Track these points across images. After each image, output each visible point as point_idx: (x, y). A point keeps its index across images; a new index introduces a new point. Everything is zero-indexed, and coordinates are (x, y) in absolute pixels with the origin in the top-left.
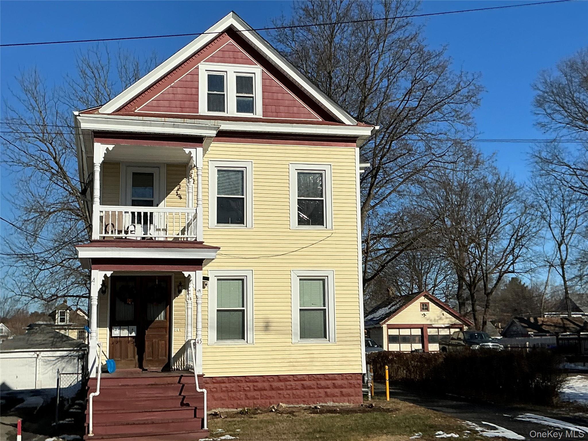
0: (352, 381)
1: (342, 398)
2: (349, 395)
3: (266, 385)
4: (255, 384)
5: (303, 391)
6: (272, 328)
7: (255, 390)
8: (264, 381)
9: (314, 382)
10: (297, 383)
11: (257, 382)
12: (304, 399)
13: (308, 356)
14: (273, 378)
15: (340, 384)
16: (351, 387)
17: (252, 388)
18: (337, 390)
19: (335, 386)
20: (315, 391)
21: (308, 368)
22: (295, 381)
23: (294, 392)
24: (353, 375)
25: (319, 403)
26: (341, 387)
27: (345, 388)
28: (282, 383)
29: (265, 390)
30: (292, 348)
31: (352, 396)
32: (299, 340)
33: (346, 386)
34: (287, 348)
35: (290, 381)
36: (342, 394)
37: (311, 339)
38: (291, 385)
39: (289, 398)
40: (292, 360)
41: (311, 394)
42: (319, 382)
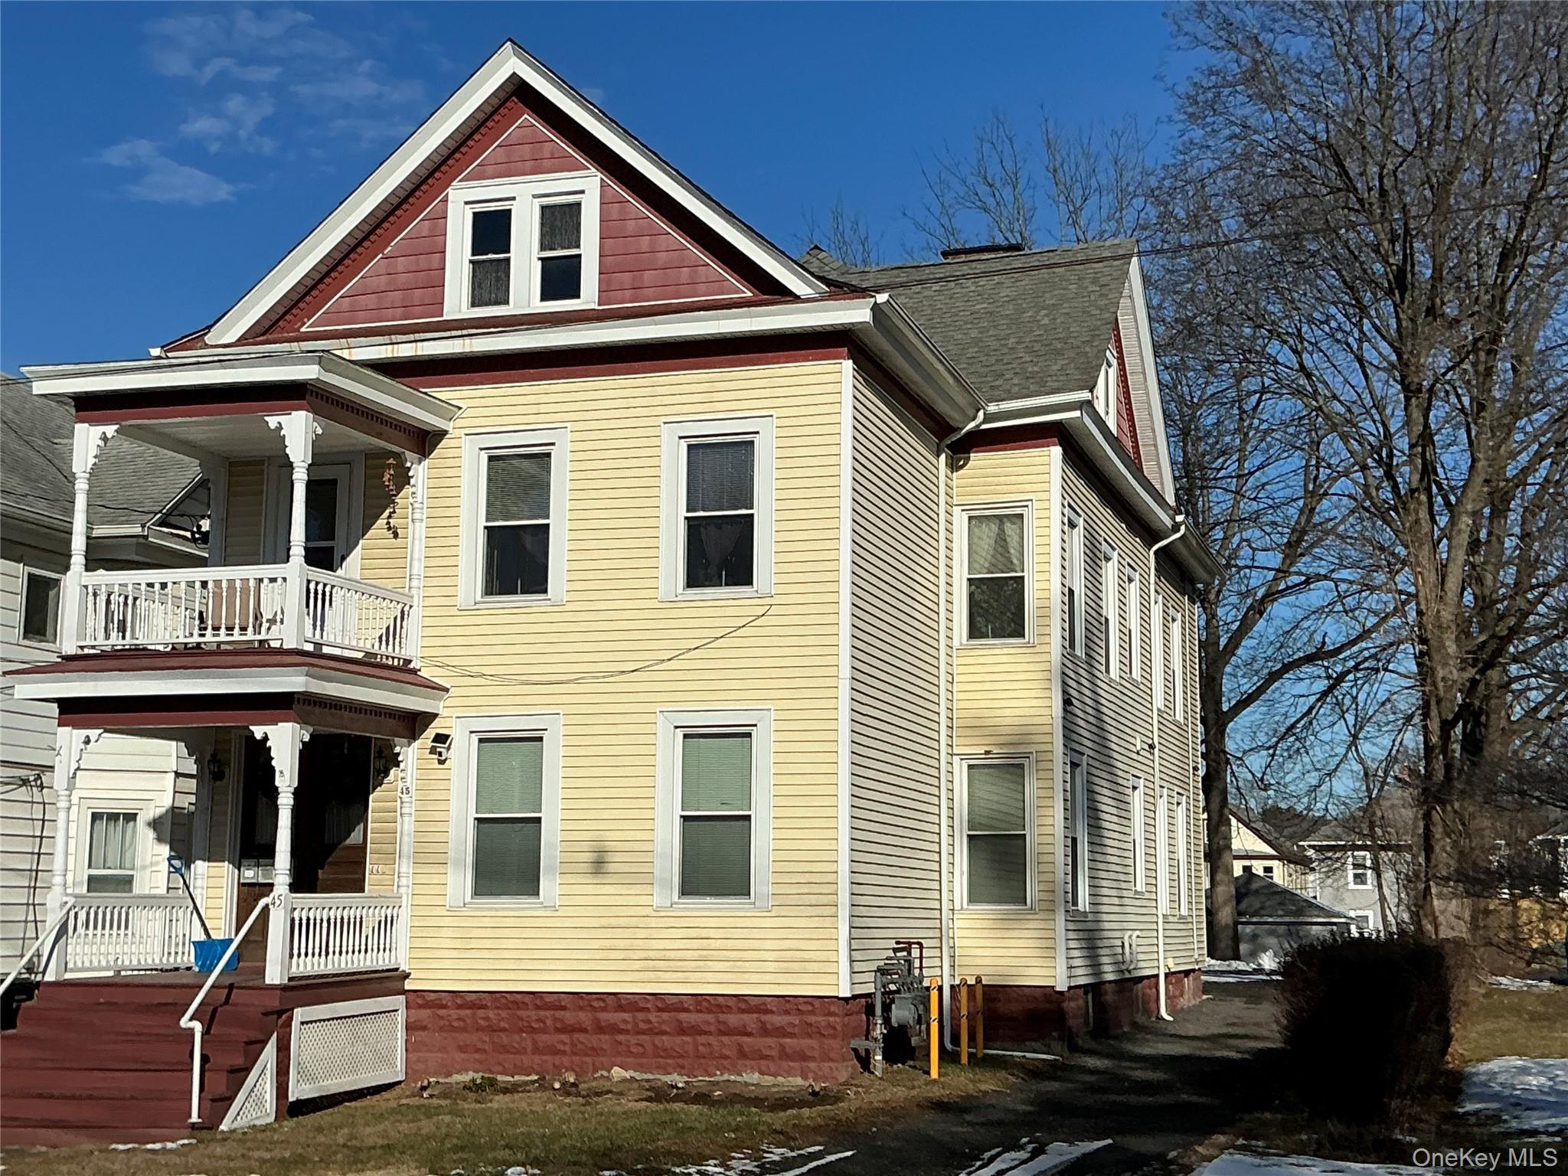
0: (812, 1019)
1: (785, 1064)
2: (802, 1057)
3: (584, 1018)
4: (559, 1014)
5: (678, 1040)
6: (611, 867)
7: (558, 1030)
8: (581, 1008)
9: (710, 1017)
10: (665, 1016)
11: (563, 1008)
12: (680, 1061)
13: (695, 944)
14: (604, 1001)
15: (779, 1025)
16: (810, 1036)
17: (549, 1022)
18: (770, 1041)
19: (765, 1031)
20: (711, 1039)
21: (693, 977)
22: (661, 1010)
23: (657, 1040)
24: (817, 1003)
25: (722, 1074)
26: (781, 1032)
27: (792, 1035)
28: (626, 1016)
29: (585, 1031)
30: (653, 922)
31: (813, 1059)
32: (675, 898)
33: (796, 1030)
34: (642, 922)
35: (647, 1010)
36: (784, 1055)
37: (708, 900)
38: (649, 1022)
39: (643, 1055)
40: (652, 954)
41: (701, 1048)
42: (722, 1017)
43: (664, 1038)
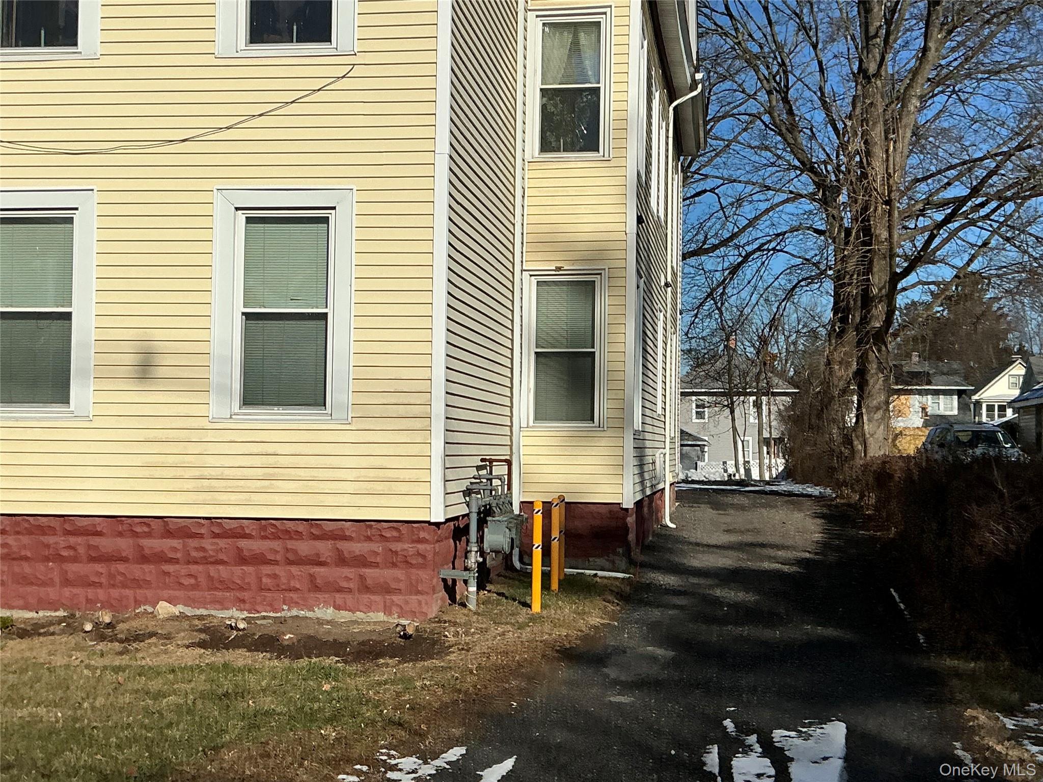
0: (397, 546)
1: (366, 597)
2: (386, 589)
3: (124, 545)
4: (95, 541)
5: (238, 570)
6: (161, 372)
7: (92, 559)
8: (120, 534)
9: (276, 545)
10: (222, 543)
11: (99, 534)
12: (239, 595)
13: (257, 461)
14: (148, 525)
15: (358, 553)
16: (394, 565)
17: (81, 550)
18: (347, 572)
19: (342, 560)
20: (277, 570)
21: (256, 498)
22: (216, 536)
23: (212, 570)
24: (404, 528)
25: (289, 610)
26: (361, 561)
27: (376, 565)
28: (176, 543)
29: (125, 560)
30: (210, 436)
31: (398, 591)
32: (236, 409)
33: (378, 560)
34: (194, 435)
35: (201, 536)
36: (365, 588)
37: (276, 410)
38: (203, 549)
39: (195, 587)
40: (206, 472)
41: (264, 580)
42: (291, 544)
43: (221, 567)
